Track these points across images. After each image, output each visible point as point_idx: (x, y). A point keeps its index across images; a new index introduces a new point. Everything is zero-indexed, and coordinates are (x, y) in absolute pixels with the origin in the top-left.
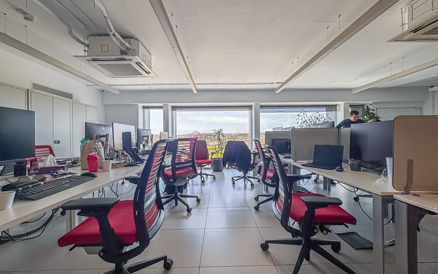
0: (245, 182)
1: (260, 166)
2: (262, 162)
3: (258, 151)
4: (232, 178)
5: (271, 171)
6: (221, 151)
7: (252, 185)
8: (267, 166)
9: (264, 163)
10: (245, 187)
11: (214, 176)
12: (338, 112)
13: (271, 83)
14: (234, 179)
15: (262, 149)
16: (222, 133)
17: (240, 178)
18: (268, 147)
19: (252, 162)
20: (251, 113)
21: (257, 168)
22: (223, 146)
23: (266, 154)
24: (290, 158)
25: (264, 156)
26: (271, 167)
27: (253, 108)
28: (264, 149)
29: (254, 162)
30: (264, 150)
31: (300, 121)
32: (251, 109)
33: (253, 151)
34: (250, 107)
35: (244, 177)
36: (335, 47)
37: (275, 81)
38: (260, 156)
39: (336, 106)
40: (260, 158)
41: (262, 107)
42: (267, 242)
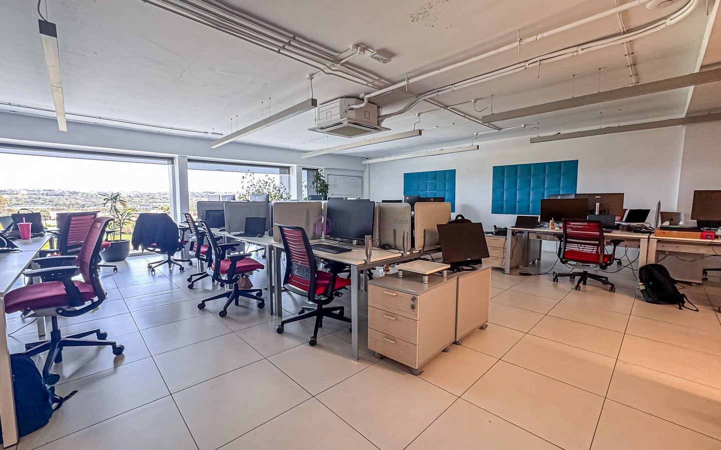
0: (170, 267)
1: (192, 242)
2: (195, 237)
3: (189, 225)
4: (149, 264)
5: (205, 246)
6: (121, 229)
7: (182, 269)
8: (201, 242)
9: (198, 237)
10: (171, 272)
11: (115, 266)
12: (291, 175)
13: (205, 132)
14: (151, 266)
15: (194, 222)
16: (121, 199)
17: (161, 263)
18: (201, 221)
19: (180, 240)
20: (173, 168)
21: (188, 246)
22: (124, 220)
23: (199, 228)
24: (224, 230)
25: (197, 231)
26: (205, 242)
27: (176, 161)
28: (196, 222)
29: (182, 240)
30: (197, 224)
31: (246, 185)
32: (173, 163)
33: (180, 226)
34: (171, 159)
35: (169, 261)
36: (267, 125)
37: (211, 131)
38: (191, 231)
39: (289, 167)
40: (192, 233)
41: (189, 160)
42: (203, 301)
